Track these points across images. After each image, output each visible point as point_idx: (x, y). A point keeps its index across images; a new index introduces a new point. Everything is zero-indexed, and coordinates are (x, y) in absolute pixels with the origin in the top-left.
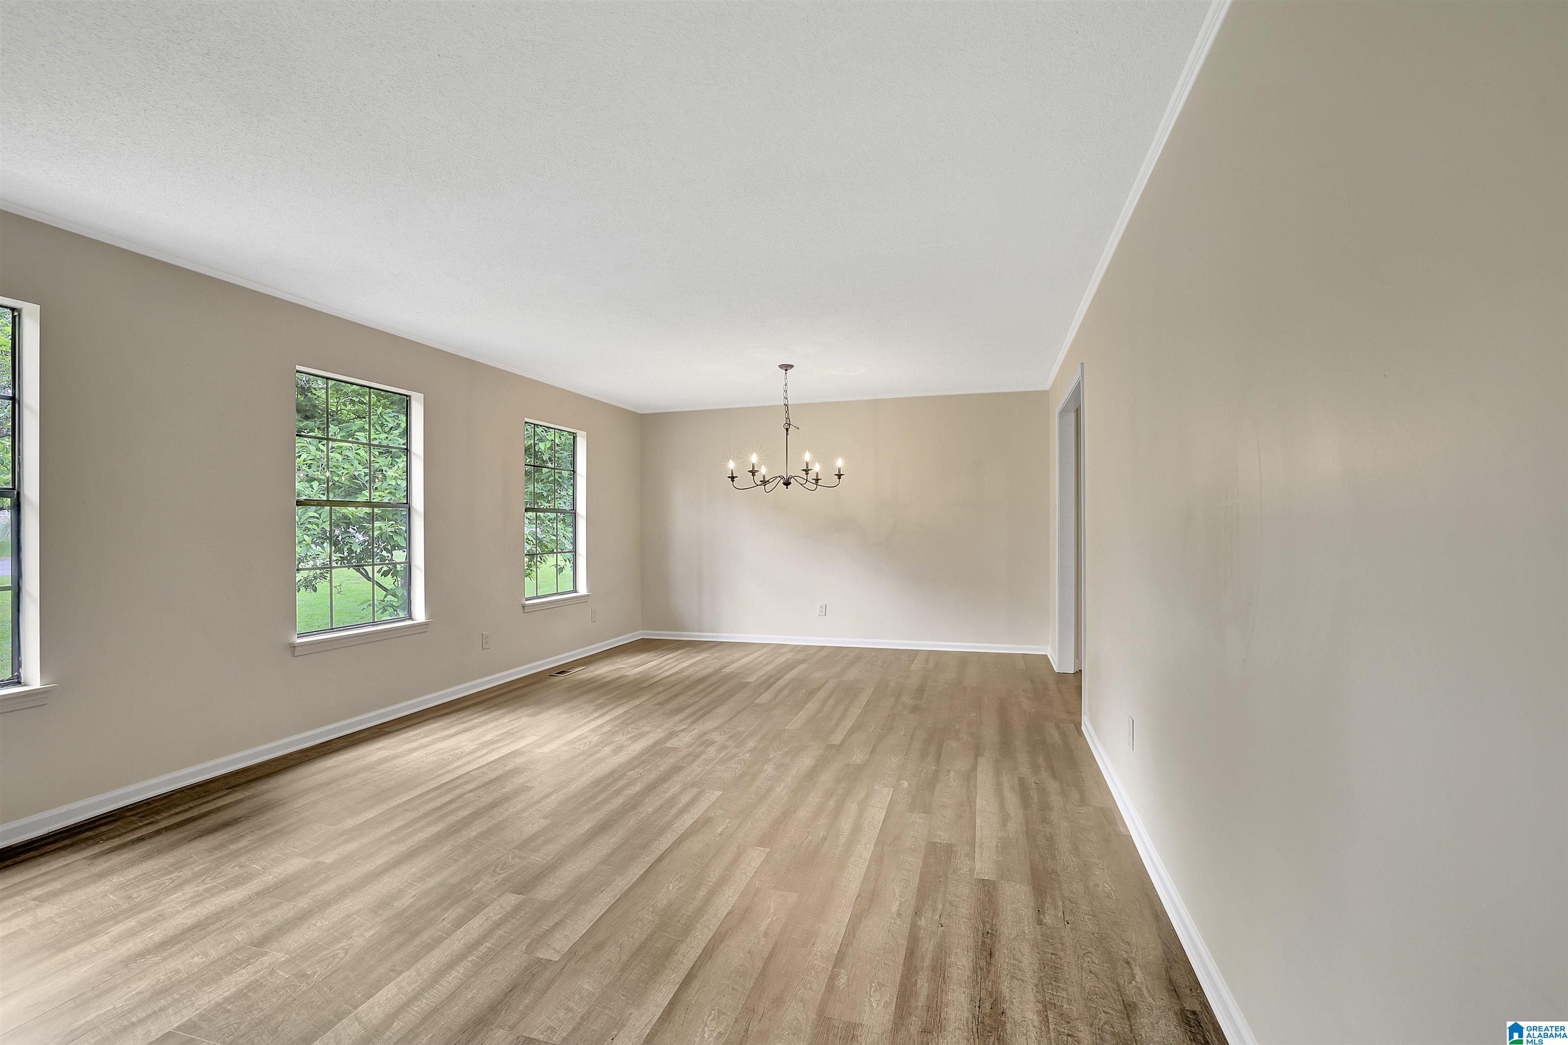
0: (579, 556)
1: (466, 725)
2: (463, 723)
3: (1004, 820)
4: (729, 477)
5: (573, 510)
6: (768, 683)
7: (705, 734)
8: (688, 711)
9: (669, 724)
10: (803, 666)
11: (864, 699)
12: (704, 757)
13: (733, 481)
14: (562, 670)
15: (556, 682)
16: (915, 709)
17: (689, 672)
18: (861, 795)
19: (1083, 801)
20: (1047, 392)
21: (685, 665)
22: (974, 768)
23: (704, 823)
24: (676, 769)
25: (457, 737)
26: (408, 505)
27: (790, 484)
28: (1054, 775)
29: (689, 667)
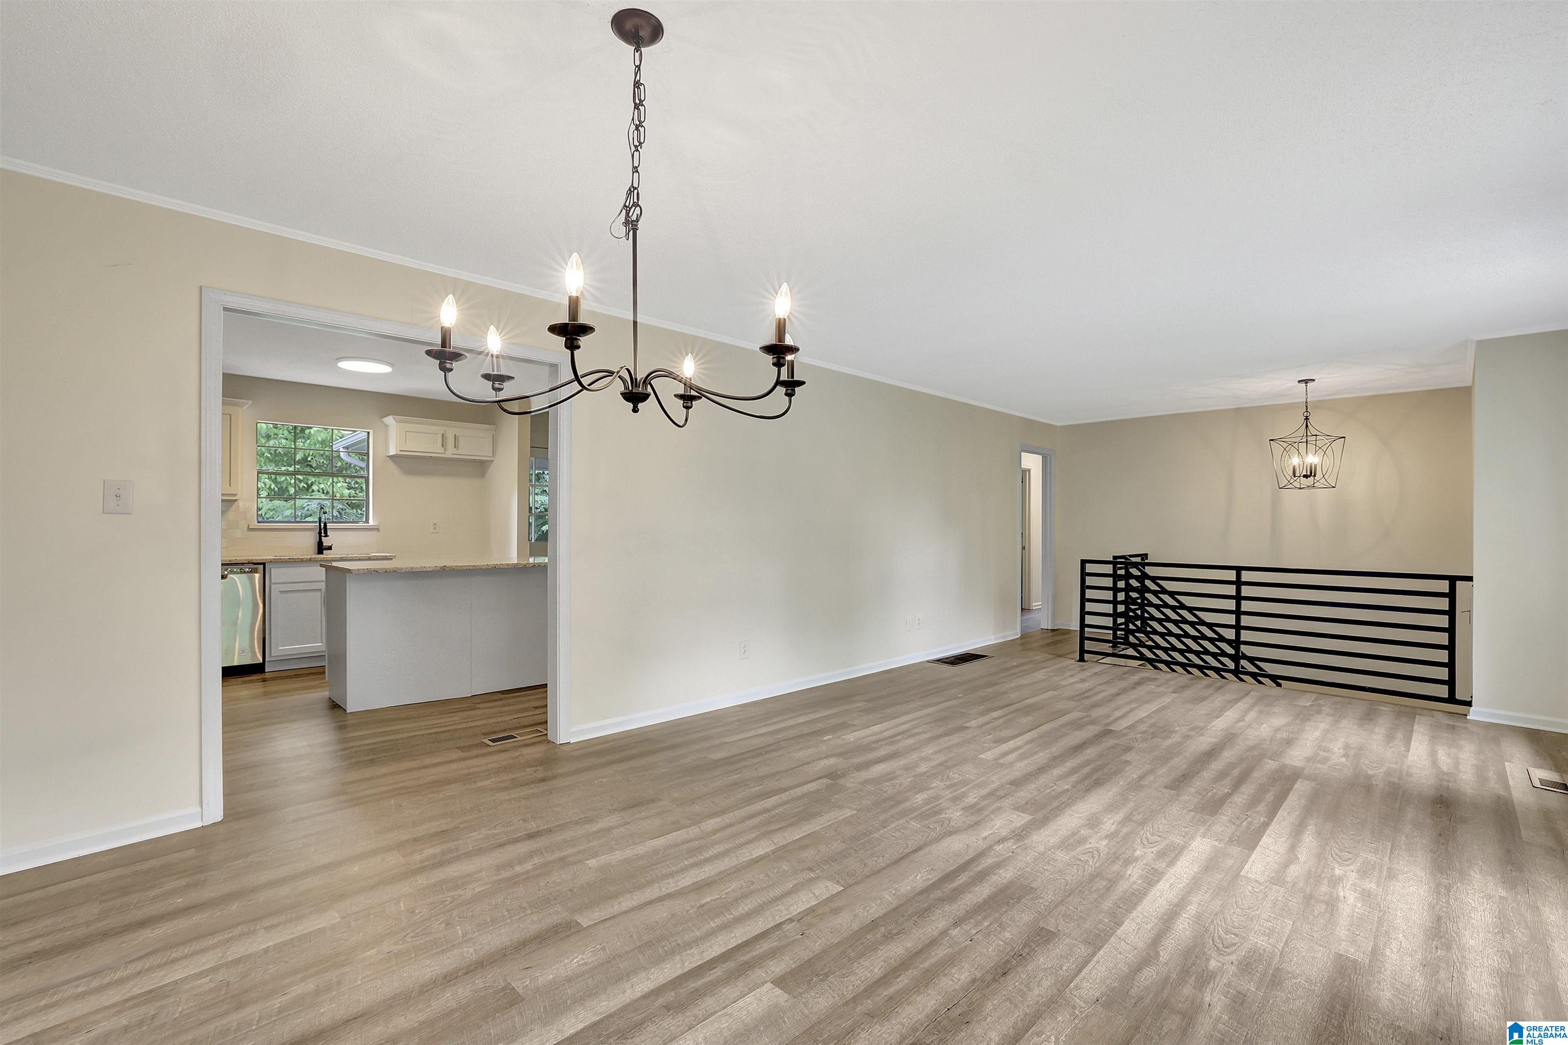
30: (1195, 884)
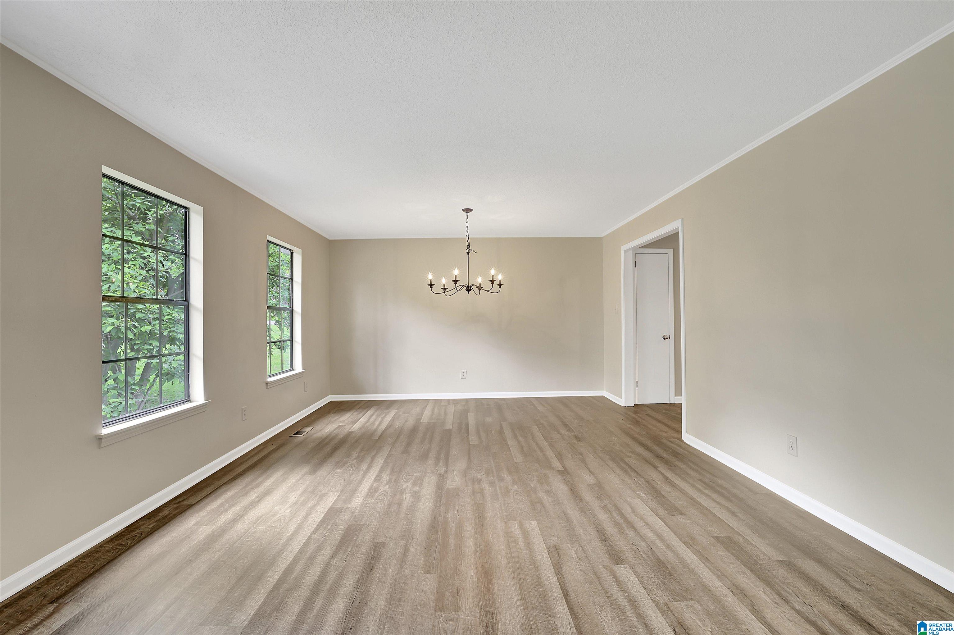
0: (296, 343)
4: (429, 283)
5: (291, 308)
13: (431, 287)
14: (296, 431)
18: (626, 507)
20: (601, 238)
21: (388, 419)
26: (186, 303)
27: (471, 290)
29: (392, 420)
30: (360, 482)
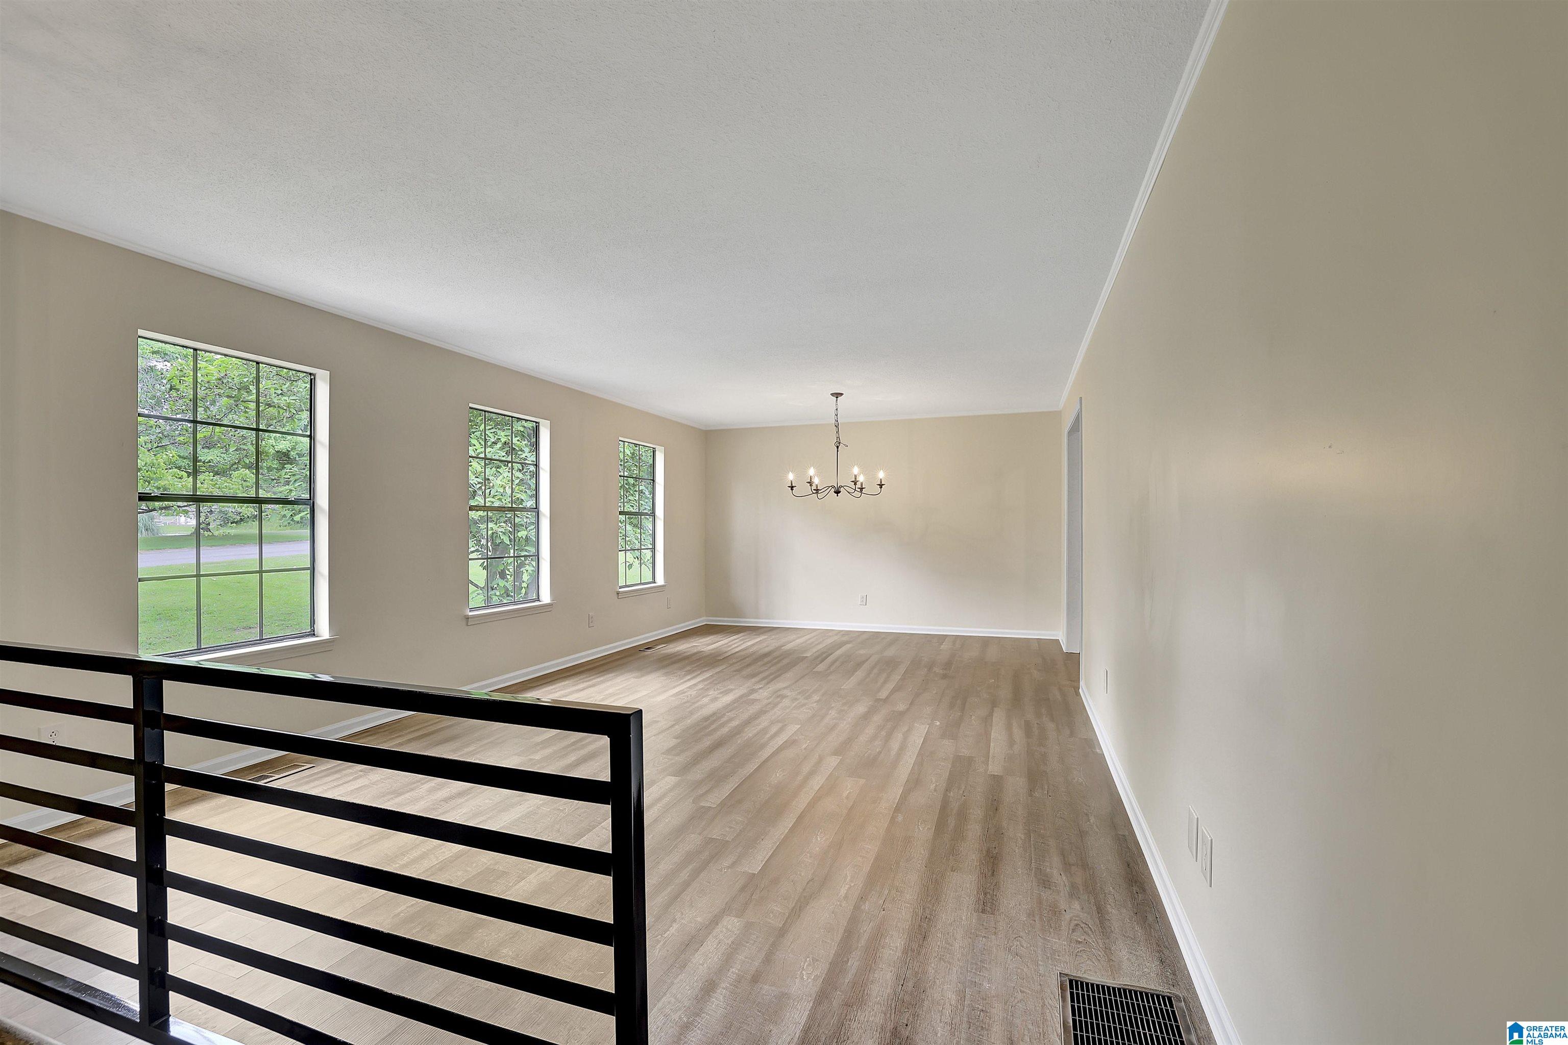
0: (658, 552)
1: (590, 683)
2: (587, 681)
3: (1011, 743)
4: (789, 487)
5: (653, 512)
6: (822, 657)
7: (780, 690)
8: (761, 676)
9: (750, 683)
10: (849, 646)
11: (902, 669)
12: (781, 705)
13: (792, 490)
14: (648, 647)
15: (647, 655)
16: (944, 677)
17: (754, 649)
18: (905, 729)
19: (1072, 734)
20: (1060, 412)
21: (749, 643)
22: (991, 715)
23: (791, 743)
24: (762, 712)
25: (586, 691)
26: (537, 510)
27: (840, 492)
28: (1052, 720)
29: (753, 645)
